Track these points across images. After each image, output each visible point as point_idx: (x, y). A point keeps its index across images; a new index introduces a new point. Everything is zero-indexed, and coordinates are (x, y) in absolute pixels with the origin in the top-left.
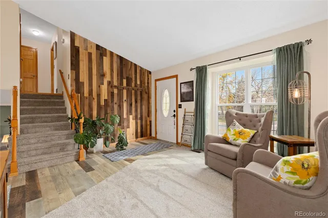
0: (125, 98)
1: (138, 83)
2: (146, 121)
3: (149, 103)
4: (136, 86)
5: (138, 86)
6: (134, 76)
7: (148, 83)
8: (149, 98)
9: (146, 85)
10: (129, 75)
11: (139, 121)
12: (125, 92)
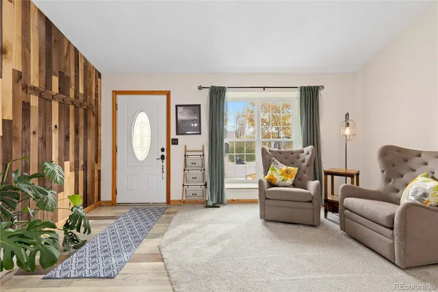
0: (55, 121)
1: (81, 91)
2: (93, 171)
3: (98, 135)
4: (76, 96)
5: (81, 98)
6: (73, 73)
7: (96, 95)
8: (98, 124)
9: (94, 98)
10: (65, 68)
11: (81, 173)
12: (55, 106)
